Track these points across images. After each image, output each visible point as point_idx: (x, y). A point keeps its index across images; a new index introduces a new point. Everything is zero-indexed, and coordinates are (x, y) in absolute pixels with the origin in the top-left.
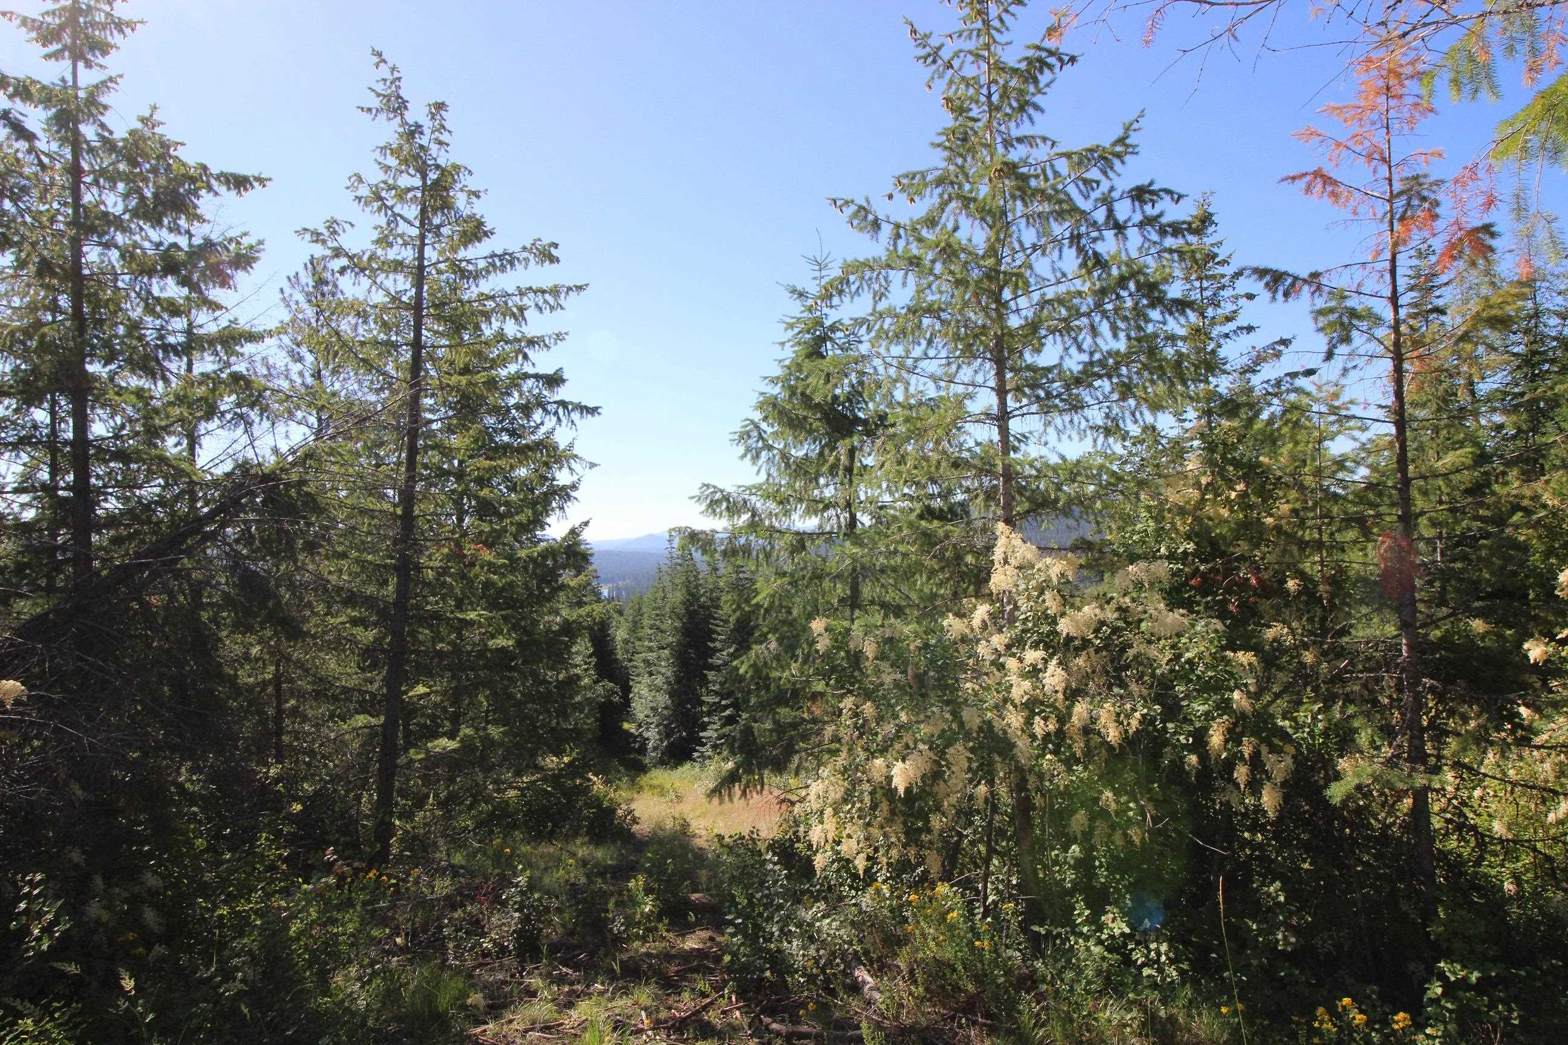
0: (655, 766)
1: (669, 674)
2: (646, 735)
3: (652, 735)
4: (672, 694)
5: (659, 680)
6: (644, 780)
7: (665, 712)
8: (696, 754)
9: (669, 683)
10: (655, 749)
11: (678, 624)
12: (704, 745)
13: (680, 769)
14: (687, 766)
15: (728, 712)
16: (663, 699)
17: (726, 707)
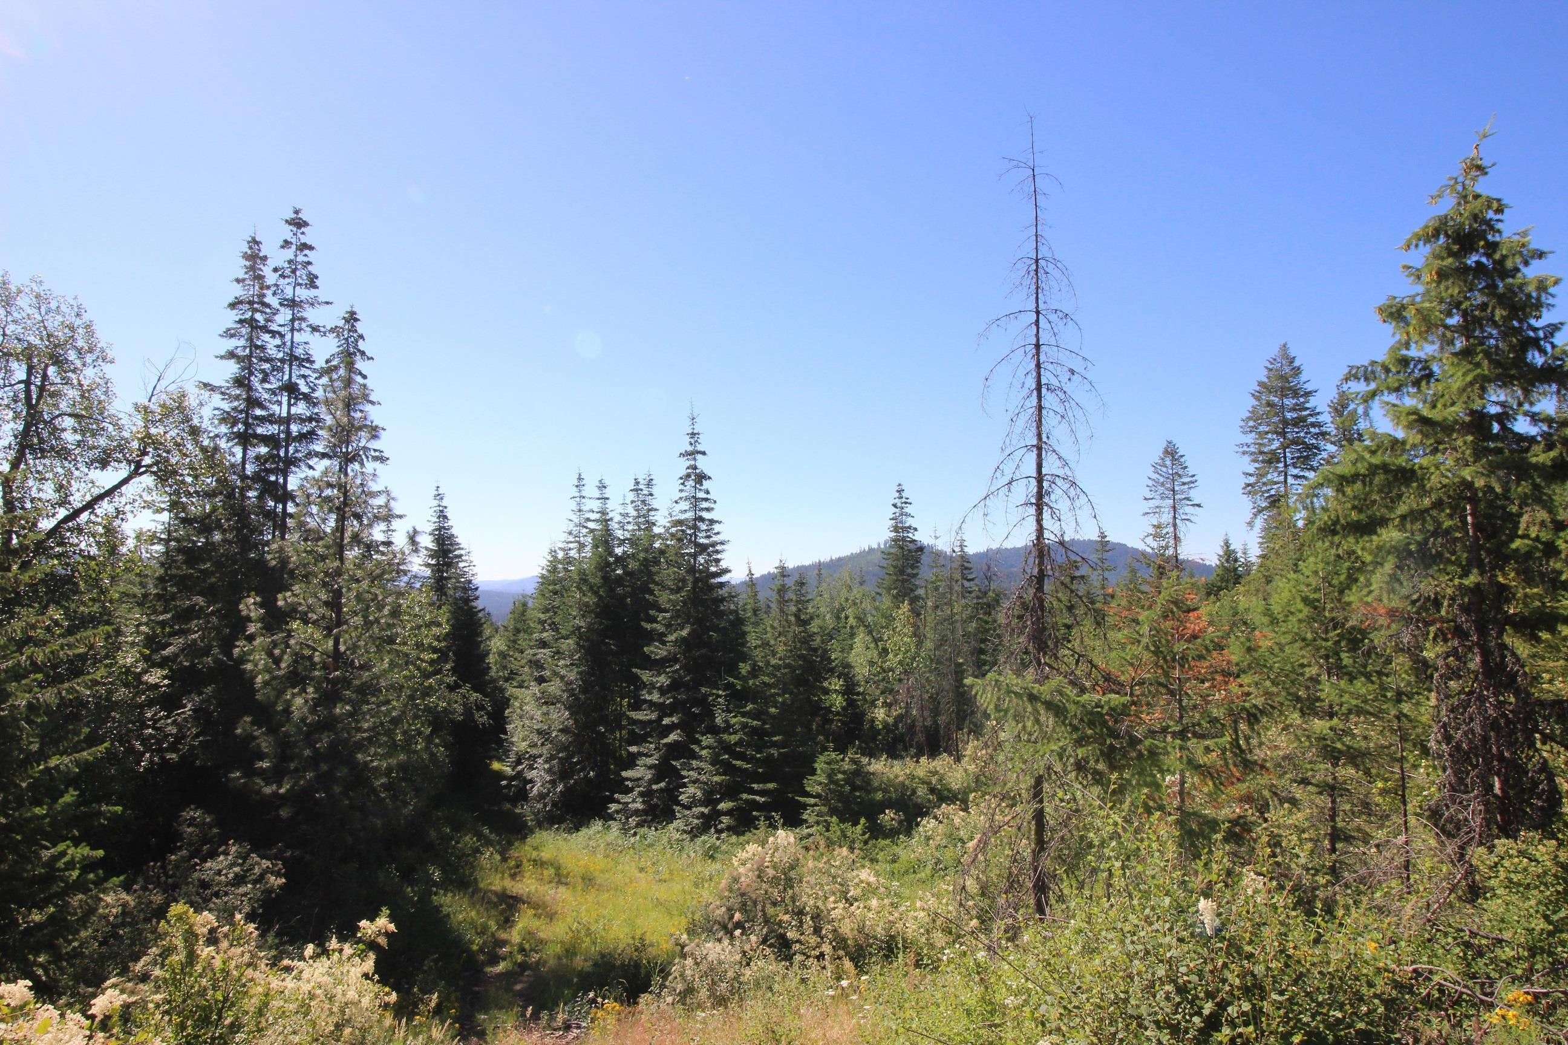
0: (540, 825)
1: (572, 676)
2: (530, 775)
3: (539, 776)
4: (574, 708)
5: (554, 687)
6: (525, 850)
7: (563, 738)
8: (613, 807)
9: (571, 692)
10: (542, 796)
11: (591, 599)
12: (628, 791)
13: (584, 831)
14: (597, 825)
15: (673, 737)
16: (560, 716)
17: (671, 728)
